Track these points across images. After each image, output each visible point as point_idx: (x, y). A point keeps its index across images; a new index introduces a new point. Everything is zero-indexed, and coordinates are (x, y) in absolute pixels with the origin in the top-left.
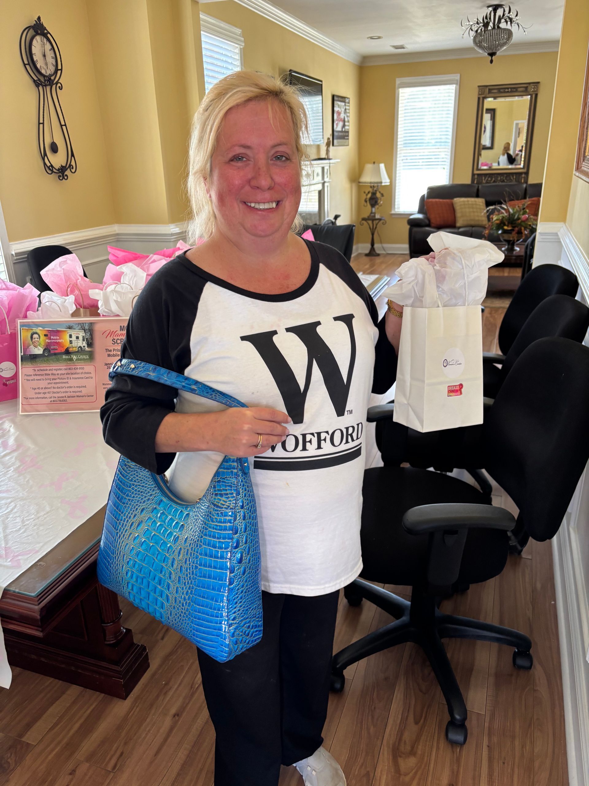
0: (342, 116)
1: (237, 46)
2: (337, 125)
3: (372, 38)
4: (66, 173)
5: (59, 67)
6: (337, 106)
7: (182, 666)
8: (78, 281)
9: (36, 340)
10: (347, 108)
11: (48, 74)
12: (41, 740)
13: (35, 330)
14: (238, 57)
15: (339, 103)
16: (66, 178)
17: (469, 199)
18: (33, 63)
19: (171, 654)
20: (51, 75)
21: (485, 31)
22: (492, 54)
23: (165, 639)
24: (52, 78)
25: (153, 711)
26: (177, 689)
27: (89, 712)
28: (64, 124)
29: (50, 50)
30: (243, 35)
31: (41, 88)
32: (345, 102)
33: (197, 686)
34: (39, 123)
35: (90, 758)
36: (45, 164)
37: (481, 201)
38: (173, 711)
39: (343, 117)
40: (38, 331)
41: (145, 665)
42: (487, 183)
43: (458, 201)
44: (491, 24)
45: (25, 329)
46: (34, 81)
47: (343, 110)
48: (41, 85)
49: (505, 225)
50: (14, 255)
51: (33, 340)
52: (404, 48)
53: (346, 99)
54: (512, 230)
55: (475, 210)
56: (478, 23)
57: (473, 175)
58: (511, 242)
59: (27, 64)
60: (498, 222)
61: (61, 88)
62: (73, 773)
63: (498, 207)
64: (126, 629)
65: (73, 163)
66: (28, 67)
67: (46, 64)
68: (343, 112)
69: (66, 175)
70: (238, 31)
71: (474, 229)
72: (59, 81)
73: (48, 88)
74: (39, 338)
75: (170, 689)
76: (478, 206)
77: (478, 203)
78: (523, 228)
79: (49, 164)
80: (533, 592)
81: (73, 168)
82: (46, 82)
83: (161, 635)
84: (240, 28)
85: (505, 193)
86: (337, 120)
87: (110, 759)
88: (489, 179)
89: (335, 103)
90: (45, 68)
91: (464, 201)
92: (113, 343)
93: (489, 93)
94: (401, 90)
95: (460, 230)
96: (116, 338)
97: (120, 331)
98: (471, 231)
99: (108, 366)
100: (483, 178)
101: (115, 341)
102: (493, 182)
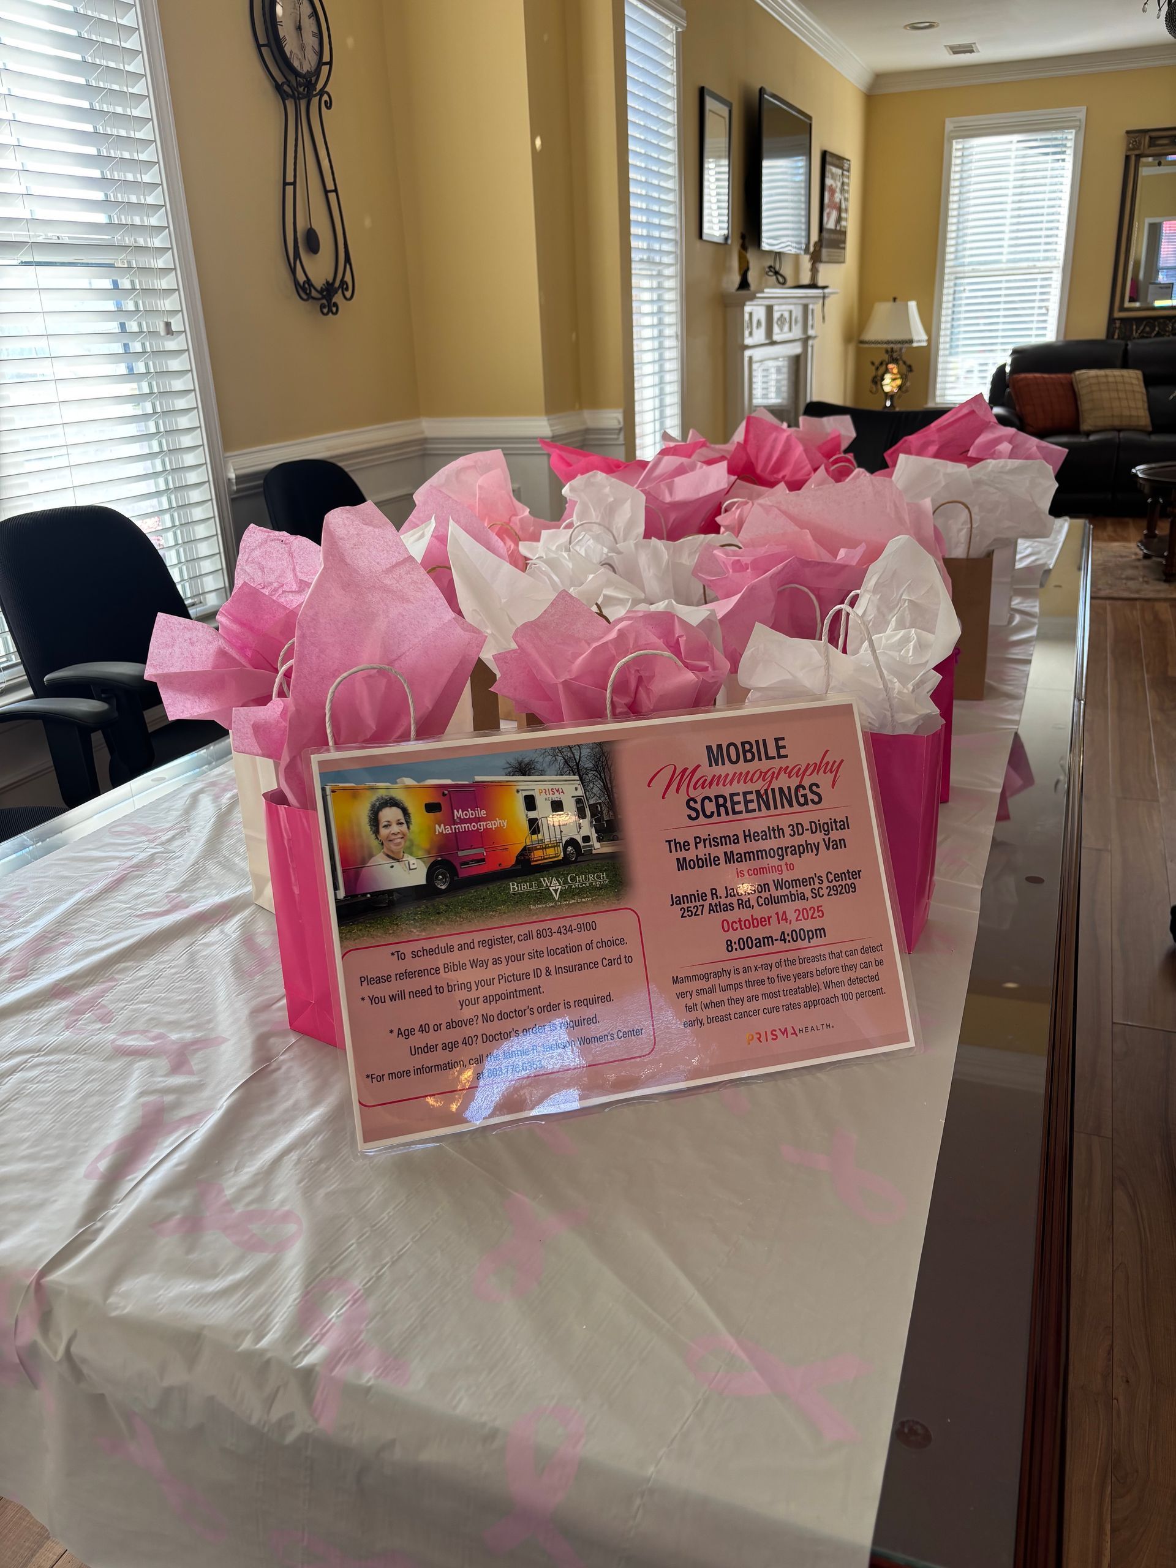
0: (838, 196)
1: (671, 25)
2: (828, 215)
3: (914, 27)
4: (334, 299)
5: (326, 58)
6: (830, 177)
10: (846, 180)
11: (304, 71)
14: (672, 51)
16: (333, 310)
17: (1109, 372)
20: (309, 74)
24: (313, 81)
28: (333, 188)
31: (289, 102)
32: (842, 168)
34: (285, 184)
36: (296, 280)
37: (1133, 377)
39: (837, 200)
42: (1143, 337)
43: (1087, 376)
46: (278, 88)
47: (839, 184)
48: (291, 94)
52: (973, 52)
53: (845, 161)
55: (1122, 395)
57: (1111, 320)
61: (329, 106)
65: (348, 277)
66: (265, 51)
67: (303, 48)
68: (838, 190)
69: (336, 305)
71: (1122, 435)
72: (326, 89)
73: (305, 103)
76: (1128, 387)
77: (1127, 380)
79: (302, 278)
81: (347, 288)
82: (301, 89)
86: (829, 206)
88: (1148, 329)
89: (829, 168)
90: (300, 56)
91: (1097, 377)
92: (689, 817)
93: (1150, 146)
94: (957, 145)
95: (1092, 438)
96: (699, 794)
97: (711, 765)
98: (1117, 440)
99: (686, 906)
100: (1134, 327)
101: (698, 806)
102: (1156, 336)
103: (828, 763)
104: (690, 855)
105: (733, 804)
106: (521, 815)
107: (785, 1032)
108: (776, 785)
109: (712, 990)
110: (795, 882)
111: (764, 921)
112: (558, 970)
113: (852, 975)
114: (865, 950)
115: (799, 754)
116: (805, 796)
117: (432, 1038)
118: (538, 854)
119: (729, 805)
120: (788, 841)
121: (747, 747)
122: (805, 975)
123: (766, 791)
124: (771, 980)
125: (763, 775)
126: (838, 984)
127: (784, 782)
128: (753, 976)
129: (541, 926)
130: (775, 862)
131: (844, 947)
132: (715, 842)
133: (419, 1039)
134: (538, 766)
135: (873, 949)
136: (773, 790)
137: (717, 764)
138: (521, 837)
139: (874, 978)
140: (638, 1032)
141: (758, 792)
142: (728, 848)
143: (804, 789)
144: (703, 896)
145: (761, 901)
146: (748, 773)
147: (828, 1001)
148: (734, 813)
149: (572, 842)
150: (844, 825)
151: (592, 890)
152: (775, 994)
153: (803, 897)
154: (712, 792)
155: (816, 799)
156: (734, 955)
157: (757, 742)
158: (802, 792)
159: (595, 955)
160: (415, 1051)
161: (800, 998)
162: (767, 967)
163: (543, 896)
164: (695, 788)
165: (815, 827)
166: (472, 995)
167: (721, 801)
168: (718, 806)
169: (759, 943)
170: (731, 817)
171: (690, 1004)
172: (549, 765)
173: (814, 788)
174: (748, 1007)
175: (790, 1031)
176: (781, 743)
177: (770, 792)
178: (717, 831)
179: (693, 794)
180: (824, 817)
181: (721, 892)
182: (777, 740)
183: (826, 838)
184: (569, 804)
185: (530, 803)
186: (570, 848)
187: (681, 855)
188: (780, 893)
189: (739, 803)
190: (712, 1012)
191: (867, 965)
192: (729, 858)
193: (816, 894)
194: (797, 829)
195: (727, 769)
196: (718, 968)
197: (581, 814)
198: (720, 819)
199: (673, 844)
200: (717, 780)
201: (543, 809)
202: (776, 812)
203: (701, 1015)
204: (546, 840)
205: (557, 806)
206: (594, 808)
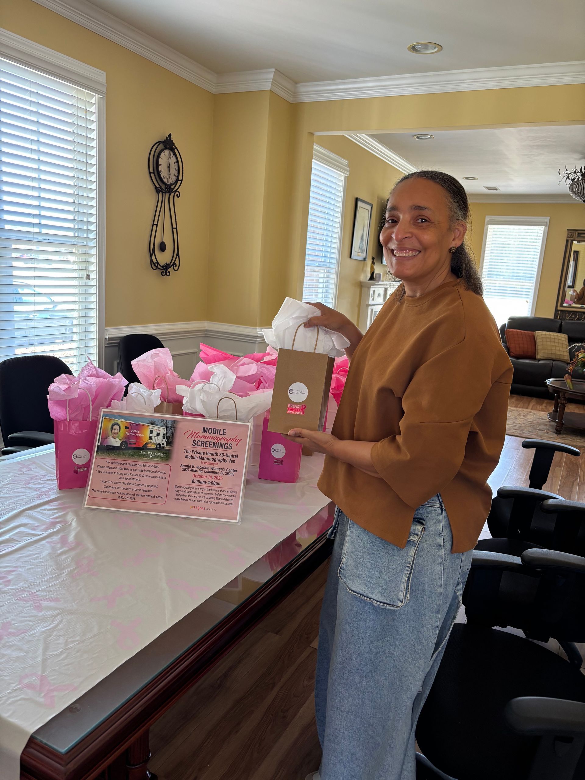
1: (342, 174)
4: (169, 270)
5: (180, 178)
8: (167, 375)
9: (116, 431)
11: (169, 183)
13: (116, 421)
14: (342, 184)
16: (168, 274)
17: (552, 333)
18: (157, 172)
20: (171, 184)
24: (172, 187)
28: (175, 227)
29: (175, 163)
30: (349, 165)
31: (160, 194)
34: (153, 225)
36: (151, 259)
37: (562, 337)
40: (119, 423)
43: (540, 334)
45: (107, 419)
46: (156, 188)
48: (162, 192)
50: (108, 339)
51: (113, 431)
52: (497, 190)
55: (557, 344)
57: (557, 310)
59: (152, 173)
61: (178, 196)
64: (152, 774)
65: (177, 262)
66: (152, 175)
67: (169, 174)
69: (169, 272)
70: (346, 162)
71: (554, 363)
72: (178, 190)
73: (167, 195)
74: (120, 430)
76: (560, 341)
77: (560, 338)
79: (155, 261)
81: (176, 266)
82: (166, 190)
84: (347, 160)
90: (168, 177)
92: (193, 445)
96: (197, 439)
97: (203, 432)
99: (184, 468)
101: (196, 442)
103: (237, 439)
104: (190, 455)
105: (206, 444)
106: (148, 434)
107: (202, 508)
108: (220, 442)
109: (185, 492)
110: (217, 469)
111: (205, 477)
112: (146, 476)
113: (226, 498)
114: (230, 492)
115: (229, 435)
116: (227, 446)
117: (110, 485)
118: (149, 445)
119: (205, 444)
120: (218, 457)
121: (215, 430)
122: (212, 494)
123: (216, 443)
124: (202, 493)
125: (217, 438)
126: (221, 499)
127: (222, 441)
128: (197, 491)
129: (145, 464)
130: (213, 462)
131: (225, 490)
132: (198, 453)
133: (107, 484)
134: (156, 423)
135: (233, 492)
136: (218, 443)
137: (205, 433)
138: (146, 440)
139: (232, 500)
140: (162, 497)
141: (214, 442)
142: (201, 455)
143: (228, 444)
144: (190, 466)
146: (213, 437)
147: (216, 503)
148: (205, 446)
149: (159, 444)
150: (236, 457)
151: (161, 458)
152: (202, 497)
153: (218, 473)
154: (201, 440)
155: (230, 448)
156: (194, 484)
157: (218, 429)
158: (227, 445)
159: (157, 474)
160: (105, 487)
161: (209, 500)
162: (202, 489)
163: (148, 456)
164: (197, 438)
165: (227, 455)
166: (123, 477)
167: (203, 442)
168: (202, 444)
169: (202, 482)
171: (178, 494)
172: (159, 423)
173: (230, 445)
174: (193, 499)
177: (217, 443)
178: (199, 450)
179: (195, 439)
180: (230, 453)
181: (195, 467)
182: (224, 430)
183: (230, 459)
184: (161, 435)
186: (158, 446)
187: (187, 454)
188: (212, 470)
189: (208, 444)
190: (183, 498)
191: (230, 496)
192: (200, 458)
193: (222, 473)
194: (222, 455)
195: (208, 434)
196: (188, 486)
197: (164, 438)
198: (201, 447)
199: (186, 451)
200: (204, 437)
201: (154, 434)
202: (217, 449)
203: (180, 497)
204: (153, 442)
205: (158, 434)
206: (167, 437)
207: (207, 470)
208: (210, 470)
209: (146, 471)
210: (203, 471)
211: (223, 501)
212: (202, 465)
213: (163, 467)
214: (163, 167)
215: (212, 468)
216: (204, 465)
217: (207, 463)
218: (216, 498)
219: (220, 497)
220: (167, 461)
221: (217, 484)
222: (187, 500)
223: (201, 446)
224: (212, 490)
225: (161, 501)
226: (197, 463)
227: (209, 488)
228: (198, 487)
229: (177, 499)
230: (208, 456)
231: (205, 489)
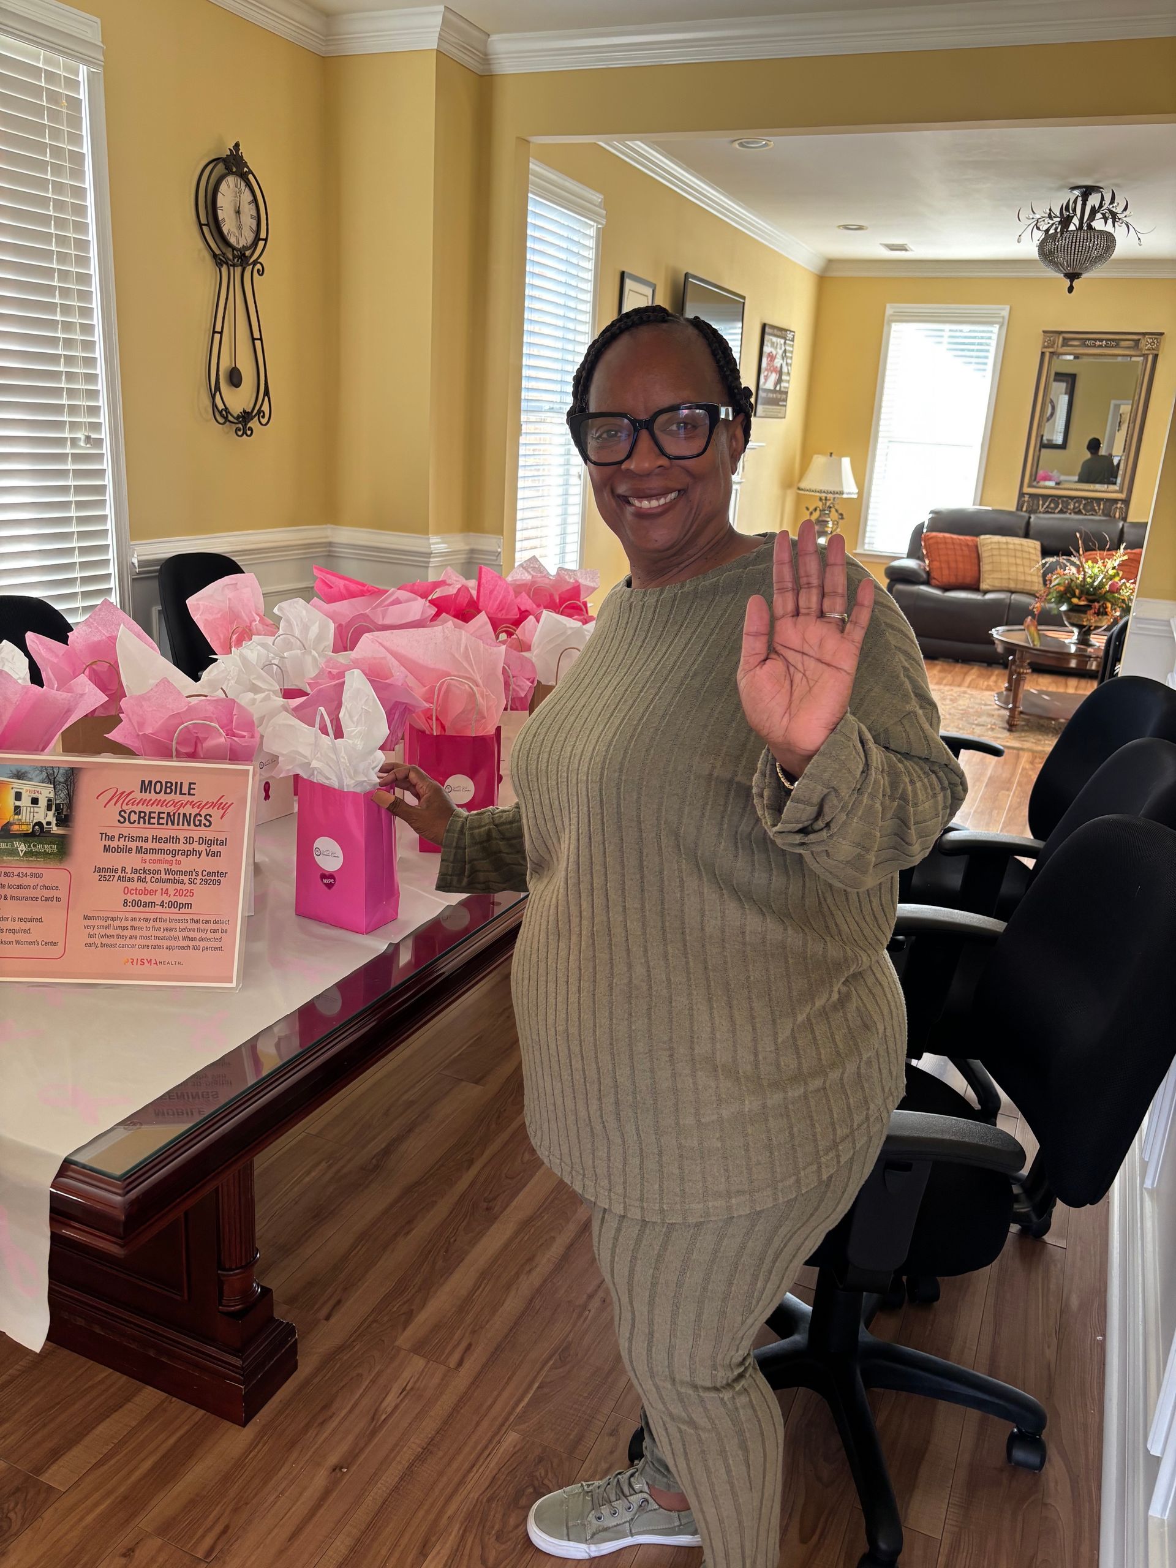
0: (778, 362)
1: (592, 223)
2: (766, 378)
3: (846, 227)
4: (249, 425)
5: (263, 235)
6: (769, 345)
7: (360, 1375)
8: (254, 624)
10: (788, 348)
11: (240, 246)
12: (76, 1484)
14: (591, 243)
15: (774, 339)
16: (249, 432)
17: (1009, 539)
18: (215, 224)
19: (341, 1348)
20: (246, 248)
21: (1062, 232)
22: (1073, 276)
23: (333, 1320)
24: (248, 253)
25: (294, 1455)
26: (345, 1418)
27: (172, 1441)
28: (258, 336)
29: (250, 203)
30: (606, 204)
31: (224, 269)
32: (785, 338)
33: (384, 1417)
34: (214, 332)
35: (164, 1529)
36: (214, 405)
37: (1033, 546)
38: (333, 1459)
39: (778, 365)
41: (287, 1365)
42: (1048, 512)
43: (988, 542)
44: (1076, 220)
46: (215, 256)
47: (780, 352)
48: (227, 264)
49: (1074, 596)
50: (136, 565)
52: (906, 250)
53: (789, 332)
54: (1089, 607)
55: (1019, 561)
56: (1050, 217)
57: (1022, 495)
58: (1084, 629)
59: (204, 224)
60: (1062, 588)
61: (261, 273)
62: (129, 1553)
63: (1062, 559)
64: (263, 1288)
65: (265, 408)
66: (205, 230)
67: (240, 227)
68: (779, 356)
69: (251, 429)
70: (597, 198)
71: (1013, 596)
72: (260, 260)
73: (239, 270)
75: (331, 1417)
76: (1026, 555)
77: (1026, 548)
78: (1109, 605)
79: (221, 406)
80: (1061, 1312)
81: (263, 417)
82: (236, 260)
83: (325, 1311)
84: (601, 193)
85: (1078, 535)
86: (766, 370)
87: (203, 1536)
88: (1052, 505)
89: (767, 337)
90: (237, 234)
91: (999, 543)
92: (119, 821)
93: (1063, 346)
94: (895, 327)
95: (989, 596)
96: (128, 808)
97: (141, 792)
98: (1008, 601)
99: (103, 874)
100: (1041, 502)
101: (126, 816)
102: (1059, 512)
103: (222, 803)
104: (114, 844)
105: (150, 818)
106: (11, 802)
107: (150, 962)
108: (182, 811)
109: (107, 928)
110: (179, 872)
111: (152, 892)
112: (12, 898)
113: (204, 935)
114: (216, 922)
115: (202, 794)
116: (200, 821)
118: (16, 827)
119: (147, 818)
120: (181, 846)
121: (169, 785)
122: (171, 930)
123: (174, 814)
124: (148, 929)
125: (175, 804)
126: (192, 939)
127: (188, 810)
128: (136, 924)
129: (8, 870)
130: (169, 857)
131: (202, 918)
132: (132, 839)
134: (29, 776)
135: (223, 922)
136: (179, 814)
137: (145, 792)
138: (9, 816)
139: (220, 940)
140: (55, 944)
141: (169, 814)
142: (140, 844)
143: (201, 816)
144: (116, 870)
145: (153, 880)
146: (165, 801)
147: (183, 948)
148: (149, 823)
149: (39, 824)
150: (223, 843)
151: (45, 854)
152: (148, 938)
153: (182, 882)
154: (137, 809)
155: (208, 824)
156: (127, 908)
157: (176, 783)
158: (199, 818)
159: (38, 893)
161: (165, 943)
162: (147, 920)
163: (14, 853)
164: (127, 804)
165: (202, 841)
167: (142, 815)
168: (140, 817)
169: (145, 905)
170: (147, 825)
171: (92, 933)
172: (37, 776)
173: (208, 817)
174: (129, 942)
175: (153, 961)
176: (192, 786)
177: (177, 815)
178: (135, 833)
179: (125, 807)
180: (210, 836)
181: (128, 870)
182: (190, 784)
183: (208, 849)
184: (43, 803)
185: (18, 796)
186: (37, 827)
187: (107, 843)
188: (167, 877)
189: (154, 818)
190: (105, 941)
191: (215, 931)
192: (139, 850)
193: (192, 882)
194: (189, 840)
195: (153, 796)
196: (115, 915)
197: (49, 808)
198: (139, 826)
199: (105, 836)
200: (143, 802)
201: (25, 801)
202: (178, 827)
203: (98, 941)
204: (24, 820)
205: (35, 801)
206: (58, 806)
207: (156, 876)
208: (164, 876)
209: (11, 887)
210: (148, 879)
211: (197, 943)
212: (144, 865)
213: (53, 874)
214: (225, 213)
215: (167, 872)
216: (148, 866)
217: (155, 861)
218: (181, 939)
219: (191, 935)
220: (61, 861)
221: (181, 906)
222: (114, 946)
223: (139, 823)
224: (171, 920)
225: (51, 951)
226: (132, 861)
227: (165, 916)
228: (137, 916)
229: (90, 945)
230: (157, 846)
231: (155, 920)
